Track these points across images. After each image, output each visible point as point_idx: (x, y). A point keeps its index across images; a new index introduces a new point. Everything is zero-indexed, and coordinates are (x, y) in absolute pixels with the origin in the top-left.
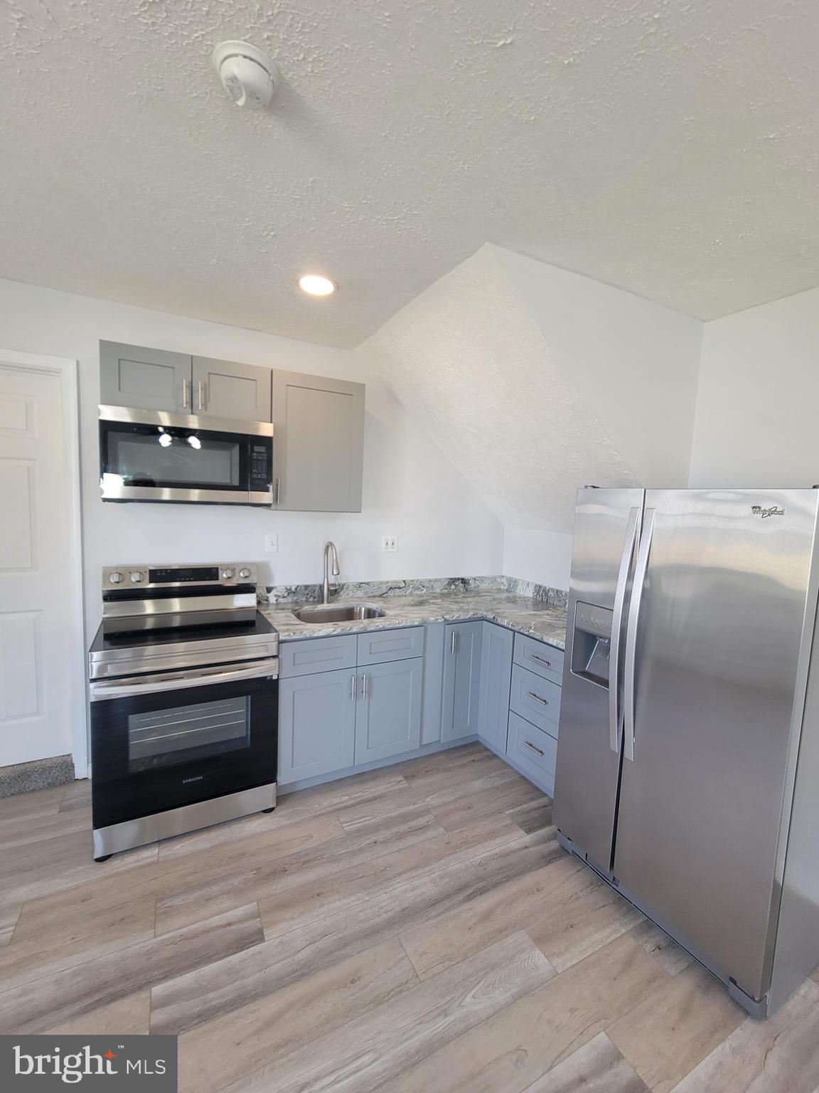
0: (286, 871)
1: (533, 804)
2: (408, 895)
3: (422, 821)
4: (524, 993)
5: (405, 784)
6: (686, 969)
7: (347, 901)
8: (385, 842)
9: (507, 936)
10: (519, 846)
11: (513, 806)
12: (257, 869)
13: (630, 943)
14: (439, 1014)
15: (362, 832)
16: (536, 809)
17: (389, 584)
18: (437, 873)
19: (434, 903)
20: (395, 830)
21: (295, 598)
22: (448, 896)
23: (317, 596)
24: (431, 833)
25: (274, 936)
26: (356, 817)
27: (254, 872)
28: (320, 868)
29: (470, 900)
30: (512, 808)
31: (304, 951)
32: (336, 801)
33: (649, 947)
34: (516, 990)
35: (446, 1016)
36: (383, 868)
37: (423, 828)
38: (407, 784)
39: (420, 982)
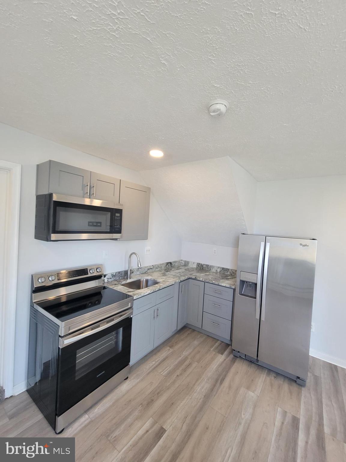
0: (153, 400)
1: (217, 344)
2: (203, 391)
3: (187, 363)
4: (255, 407)
5: (171, 350)
6: (284, 380)
7: (184, 402)
8: (181, 374)
9: (239, 391)
10: (223, 360)
11: (212, 347)
12: (141, 404)
13: (268, 379)
14: (239, 425)
15: (170, 373)
16: (219, 346)
17: (148, 267)
18: (206, 379)
19: (212, 390)
20: (181, 369)
21: (115, 278)
22: (215, 386)
23: (123, 276)
24: (194, 365)
25: (168, 427)
26: (163, 369)
27: (141, 406)
28: (165, 394)
29: (222, 384)
30: (212, 348)
31: (183, 427)
32: (151, 365)
33: (273, 378)
34: (252, 407)
35: (241, 424)
36: (187, 384)
37: (190, 365)
38: (172, 350)
39: (227, 418)
